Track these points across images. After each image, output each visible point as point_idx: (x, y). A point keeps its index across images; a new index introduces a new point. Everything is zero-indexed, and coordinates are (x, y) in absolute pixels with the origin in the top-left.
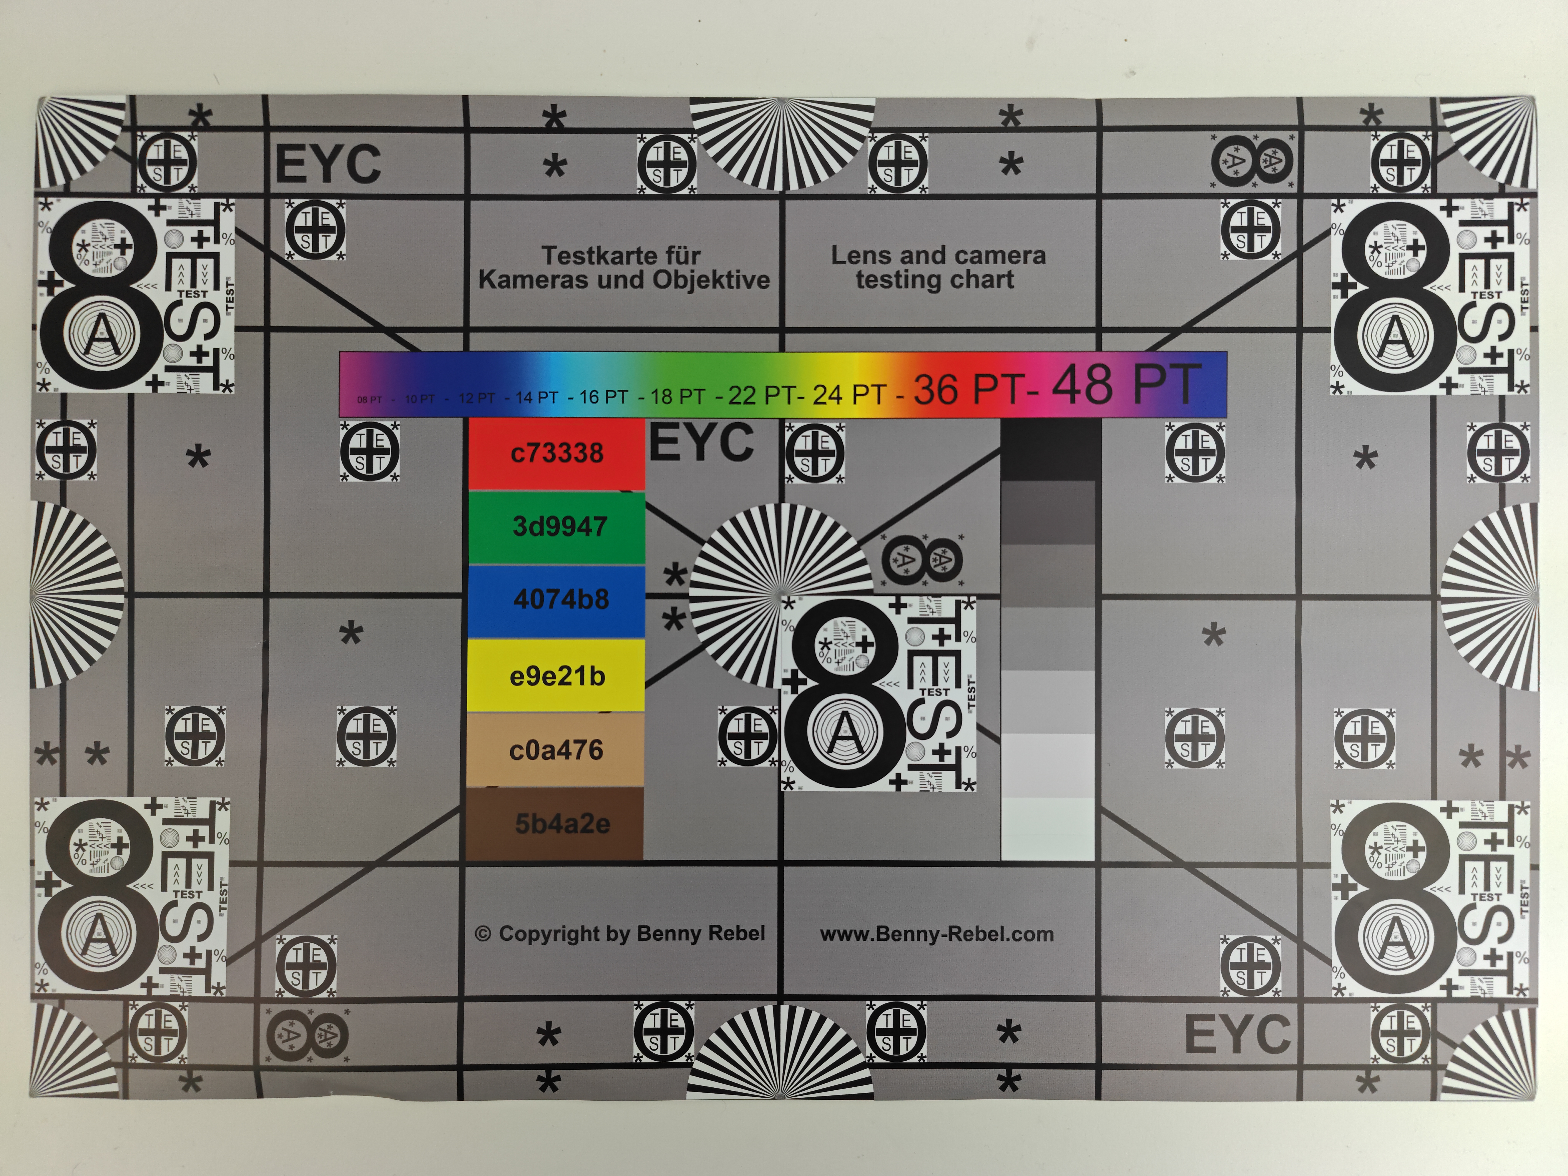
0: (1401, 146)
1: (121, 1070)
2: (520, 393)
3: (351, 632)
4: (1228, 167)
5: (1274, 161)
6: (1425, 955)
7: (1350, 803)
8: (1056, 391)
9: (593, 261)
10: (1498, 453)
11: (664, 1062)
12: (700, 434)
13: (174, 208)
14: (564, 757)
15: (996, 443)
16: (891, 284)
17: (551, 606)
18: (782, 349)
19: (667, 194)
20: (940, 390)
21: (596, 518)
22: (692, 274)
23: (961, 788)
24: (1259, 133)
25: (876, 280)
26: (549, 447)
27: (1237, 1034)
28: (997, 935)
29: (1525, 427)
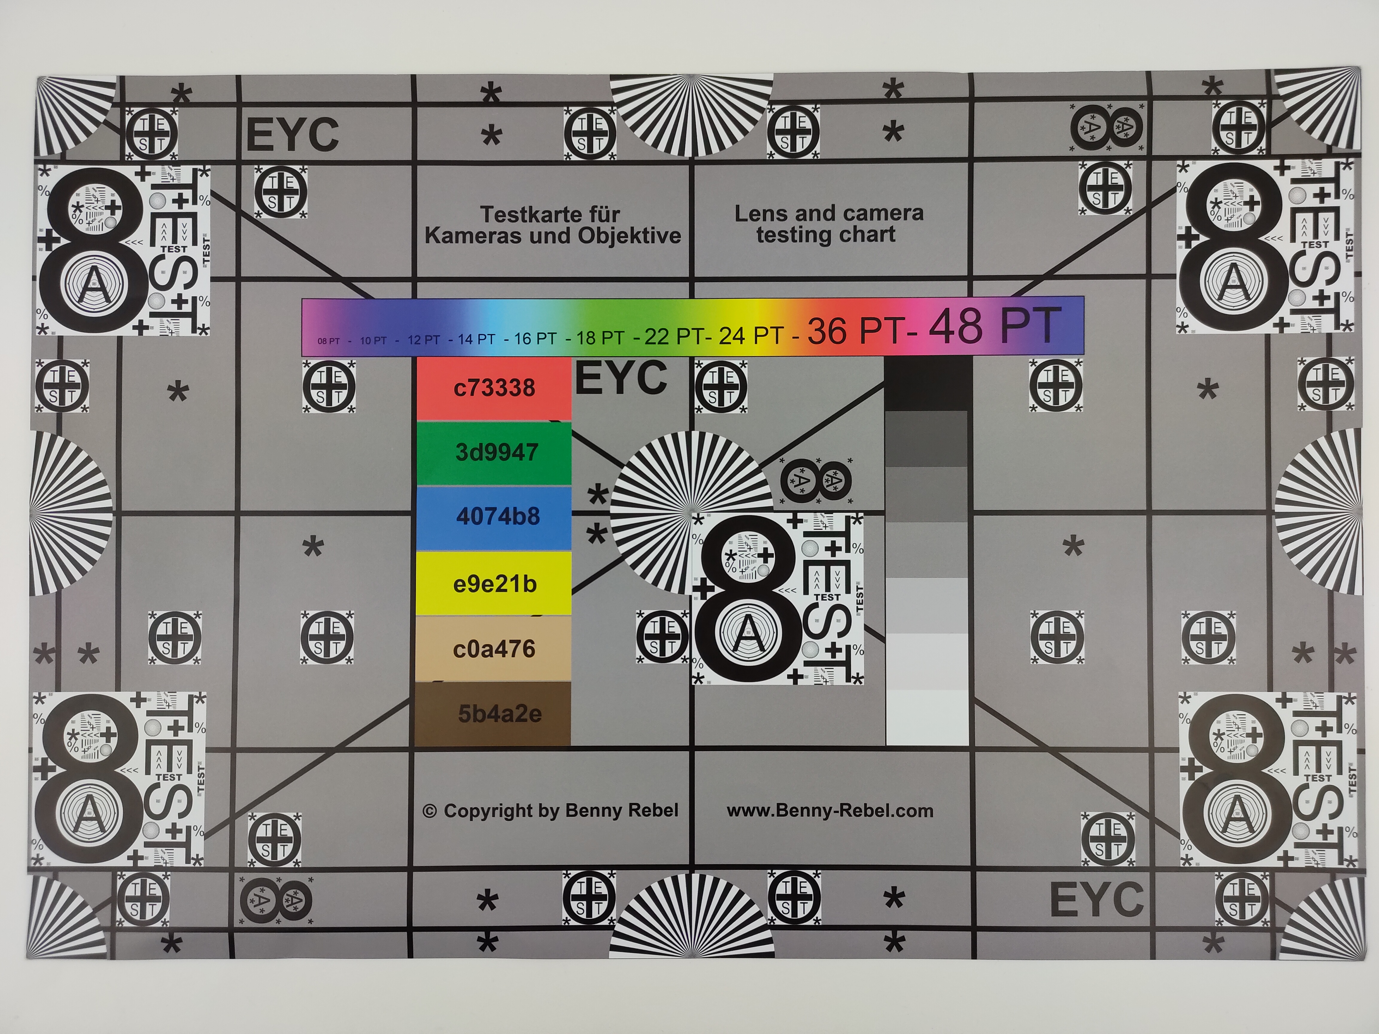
0: (1239, 112)
1: (109, 934)
2: (462, 335)
3: (313, 546)
4: (1086, 133)
5: (1126, 127)
6: (1264, 830)
7: (1196, 694)
8: (932, 332)
9: (526, 219)
10: (1326, 384)
11: (589, 924)
12: (620, 369)
13: (157, 173)
14: (501, 655)
15: (879, 377)
16: (787, 239)
17: (489, 523)
18: (692, 296)
19: (591, 160)
20: (831, 331)
21: (529, 445)
22: (613, 230)
23: (850, 682)
24: (1113, 103)
25: (774, 235)
26: (487, 383)
27: (1096, 899)
28: (883, 811)
29: (1350, 361)
